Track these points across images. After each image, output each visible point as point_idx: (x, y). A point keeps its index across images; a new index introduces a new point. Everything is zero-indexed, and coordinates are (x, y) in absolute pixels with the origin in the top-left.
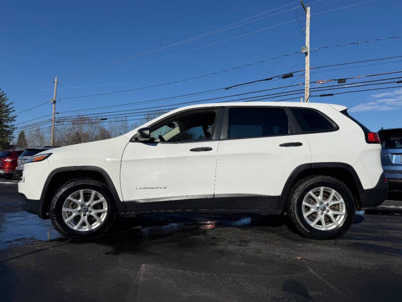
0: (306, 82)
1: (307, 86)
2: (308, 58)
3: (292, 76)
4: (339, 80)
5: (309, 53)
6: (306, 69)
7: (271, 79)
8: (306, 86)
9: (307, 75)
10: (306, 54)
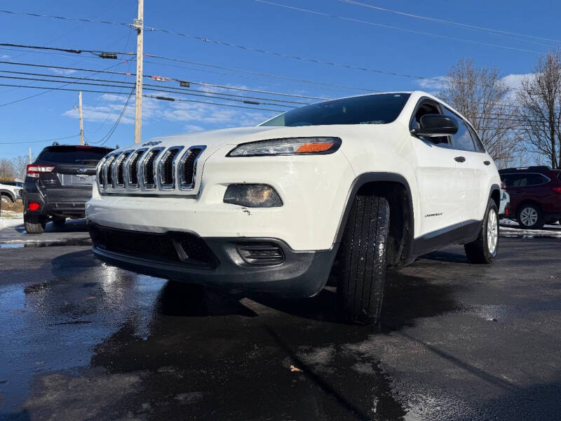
0: (138, 73)
1: (140, 79)
2: (140, 38)
3: (115, 58)
4: (181, 82)
5: (142, 31)
6: (138, 53)
7: (79, 52)
8: (138, 79)
9: (140, 62)
10: (139, 31)
